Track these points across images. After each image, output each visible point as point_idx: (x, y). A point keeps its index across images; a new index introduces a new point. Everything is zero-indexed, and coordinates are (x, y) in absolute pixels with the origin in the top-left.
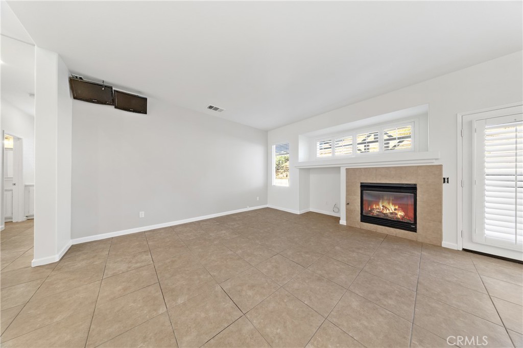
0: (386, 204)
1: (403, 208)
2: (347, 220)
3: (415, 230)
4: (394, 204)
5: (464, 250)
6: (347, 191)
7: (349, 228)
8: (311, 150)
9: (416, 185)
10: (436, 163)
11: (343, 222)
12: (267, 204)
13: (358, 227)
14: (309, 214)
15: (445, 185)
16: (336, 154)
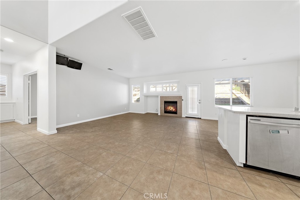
0: (171, 107)
1: (174, 108)
2: (160, 113)
3: (177, 114)
4: (173, 107)
5: (186, 117)
6: (161, 104)
7: (161, 116)
8: (148, 89)
9: (177, 101)
10: (181, 96)
11: (159, 114)
12: (129, 111)
13: (163, 115)
14: (147, 113)
15: (182, 101)
16: (157, 91)
